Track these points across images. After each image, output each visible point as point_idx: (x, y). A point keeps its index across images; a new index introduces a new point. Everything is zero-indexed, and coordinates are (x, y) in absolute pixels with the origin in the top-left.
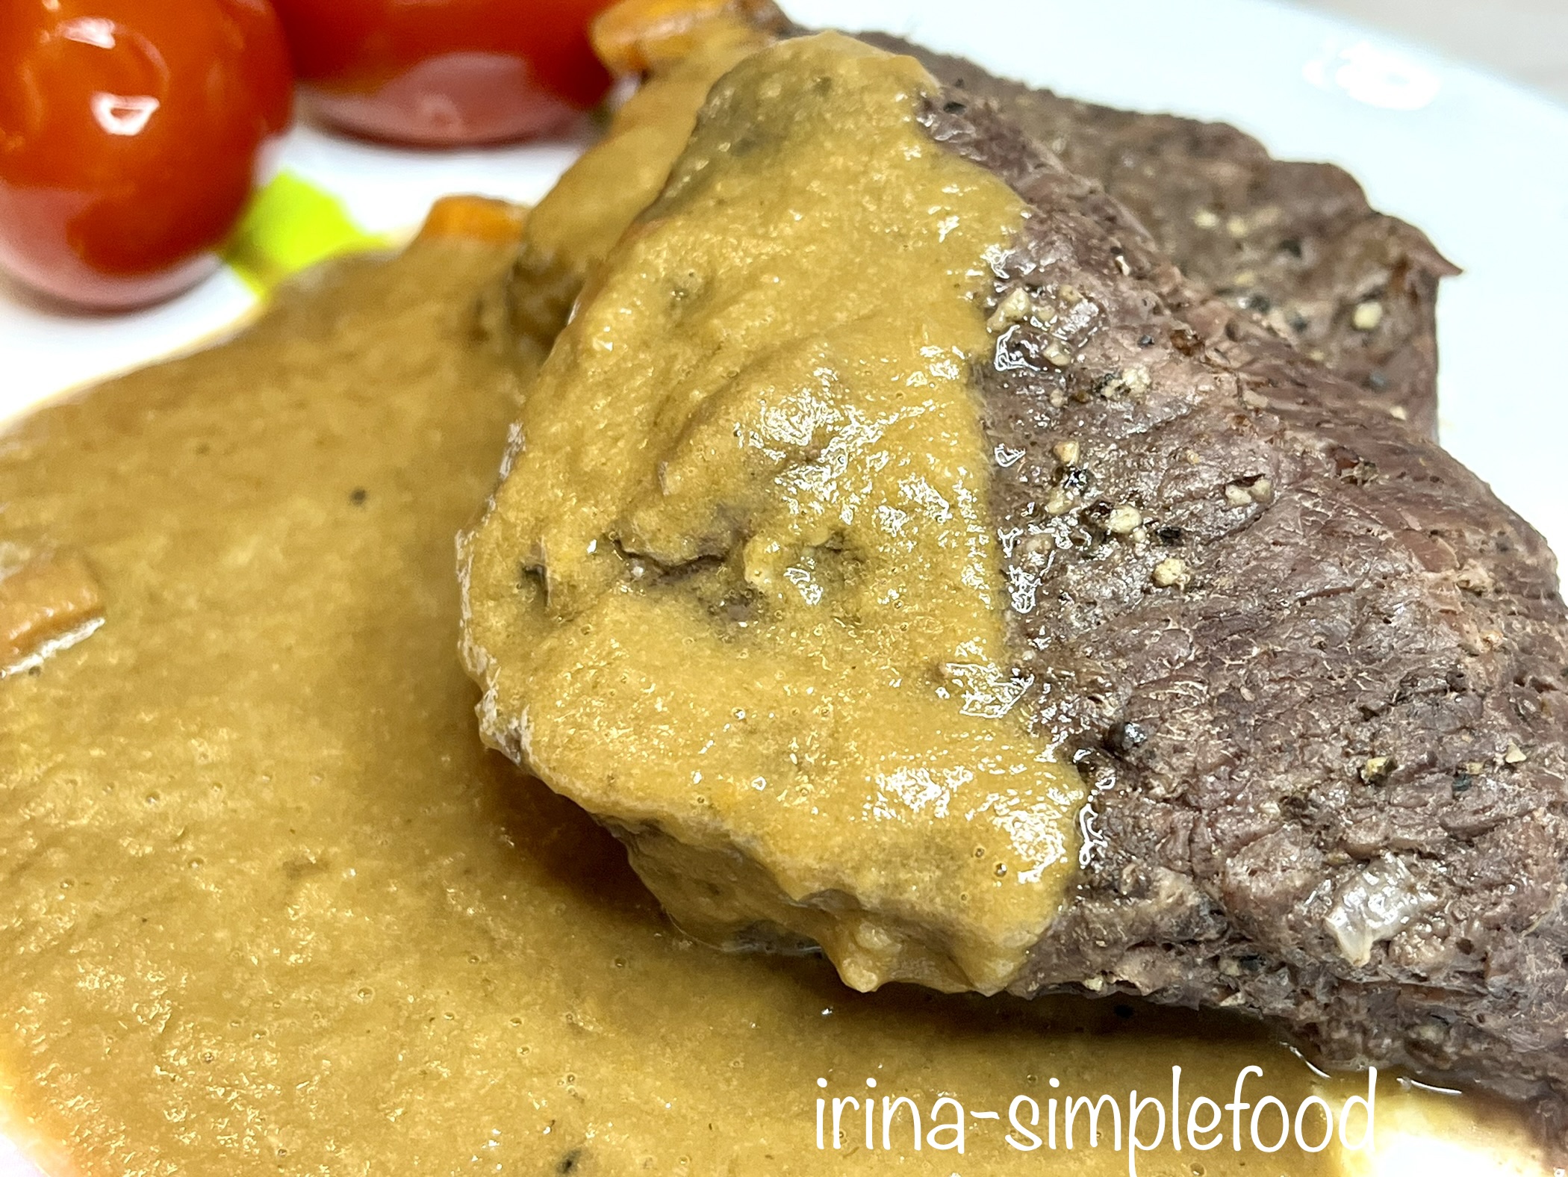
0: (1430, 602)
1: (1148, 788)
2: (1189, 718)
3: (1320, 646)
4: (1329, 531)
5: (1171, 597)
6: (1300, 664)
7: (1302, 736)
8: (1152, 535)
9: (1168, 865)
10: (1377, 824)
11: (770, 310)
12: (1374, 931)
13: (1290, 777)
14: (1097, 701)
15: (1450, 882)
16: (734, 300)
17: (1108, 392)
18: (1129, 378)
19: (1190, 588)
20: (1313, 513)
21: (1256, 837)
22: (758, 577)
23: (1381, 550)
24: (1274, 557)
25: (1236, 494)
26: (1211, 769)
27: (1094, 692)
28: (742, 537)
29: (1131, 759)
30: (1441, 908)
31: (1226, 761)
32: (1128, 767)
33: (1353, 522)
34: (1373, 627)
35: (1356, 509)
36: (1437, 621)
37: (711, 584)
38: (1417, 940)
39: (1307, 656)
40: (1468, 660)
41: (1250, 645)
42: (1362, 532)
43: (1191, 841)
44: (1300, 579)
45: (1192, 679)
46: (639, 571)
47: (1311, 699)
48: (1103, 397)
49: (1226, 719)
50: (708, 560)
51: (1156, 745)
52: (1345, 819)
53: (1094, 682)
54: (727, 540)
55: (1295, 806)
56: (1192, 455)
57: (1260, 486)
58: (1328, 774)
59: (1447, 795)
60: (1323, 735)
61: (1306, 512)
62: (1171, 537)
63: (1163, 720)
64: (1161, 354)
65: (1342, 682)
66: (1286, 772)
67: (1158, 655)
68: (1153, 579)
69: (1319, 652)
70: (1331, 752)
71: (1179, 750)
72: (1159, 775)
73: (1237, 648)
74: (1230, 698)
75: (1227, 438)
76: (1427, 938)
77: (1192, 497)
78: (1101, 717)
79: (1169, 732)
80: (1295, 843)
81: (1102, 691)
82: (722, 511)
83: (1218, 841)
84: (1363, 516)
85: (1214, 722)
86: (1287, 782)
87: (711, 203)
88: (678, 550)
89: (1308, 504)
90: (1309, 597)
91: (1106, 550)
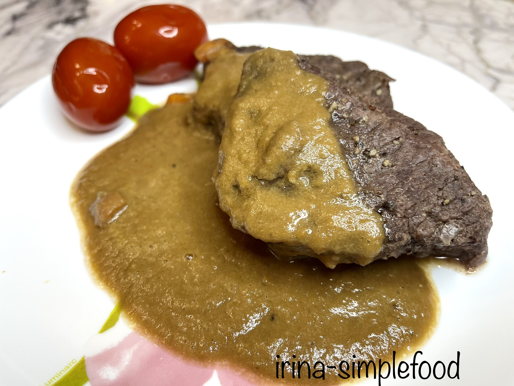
0: (444, 160)
1: (396, 216)
2: (402, 198)
3: (425, 175)
4: (418, 148)
5: (388, 169)
6: (421, 180)
7: (428, 197)
8: (380, 155)
9: (405, 232)
10: (447, 214)
11: (277, 115)
12: (451, 238)
13: (427, 207)
14: (380, 197)
15: (464, 224)
16: (267, 114)
17: (360, 122)
18: (364, 119)
19: (392, 166)
20: (413, 144)
21: (422, 222)
22: (292, 180)
23: (430, 150)
24: (408, 155)
25: (396, 142)
26: (410, 209)
27: (378, 195)
28: (287, 171)
29: (391, 209)
30: (464, 230)
31: (413, 206)
32: (390, 211)
33: (422, 145)
34: (434, 168)
35: (422, 141)
36: (447, 164)
37: (282, 183)
38: (459, 238)
39: (422, 178)
40: (456, 172)
41: (409, 177)
42: (425, 146)
43: (409, 226)
44: (415, 160)
45: (399, 188)
46: (263, 183)
47: (426, 188)
48: (359, 124)
49: (410, 196)
50: (280, 178)
51: (396, 205)
52: (441, 215)
53: (378, 193)
54: (283, 173)
55: (429, 214)
56: (384, 135)
57: (401, 139)
58: (435, 205)
59: (461, 205)
60: (432, 196)
61: (411, 144)
62: (384, 155)
63: (396, 199)
64: (369, 111)
65: (431, 182)
66: (426, 206)
67: (390, 183)
68: (383, 165)
69: (425, 177)
70: (434, 199)
71: (402, 205)
72: (398, 212)
73: (407, 179)
74: (408, 191)
75: (390, 129)
76: (461, 237)
77: (386, 144)
78: (382, 200)
79: (398, 202)
80: (430, 222)
81: (381, 194)
82: (281, 166)
83: (415, 225)
84: (424, 143)
85: (408, 197)
86: (426, 208)
87: (254, 91)
88: (273, 177)
89: (411, 142)
90: (418, 164)
91: (371, 161)
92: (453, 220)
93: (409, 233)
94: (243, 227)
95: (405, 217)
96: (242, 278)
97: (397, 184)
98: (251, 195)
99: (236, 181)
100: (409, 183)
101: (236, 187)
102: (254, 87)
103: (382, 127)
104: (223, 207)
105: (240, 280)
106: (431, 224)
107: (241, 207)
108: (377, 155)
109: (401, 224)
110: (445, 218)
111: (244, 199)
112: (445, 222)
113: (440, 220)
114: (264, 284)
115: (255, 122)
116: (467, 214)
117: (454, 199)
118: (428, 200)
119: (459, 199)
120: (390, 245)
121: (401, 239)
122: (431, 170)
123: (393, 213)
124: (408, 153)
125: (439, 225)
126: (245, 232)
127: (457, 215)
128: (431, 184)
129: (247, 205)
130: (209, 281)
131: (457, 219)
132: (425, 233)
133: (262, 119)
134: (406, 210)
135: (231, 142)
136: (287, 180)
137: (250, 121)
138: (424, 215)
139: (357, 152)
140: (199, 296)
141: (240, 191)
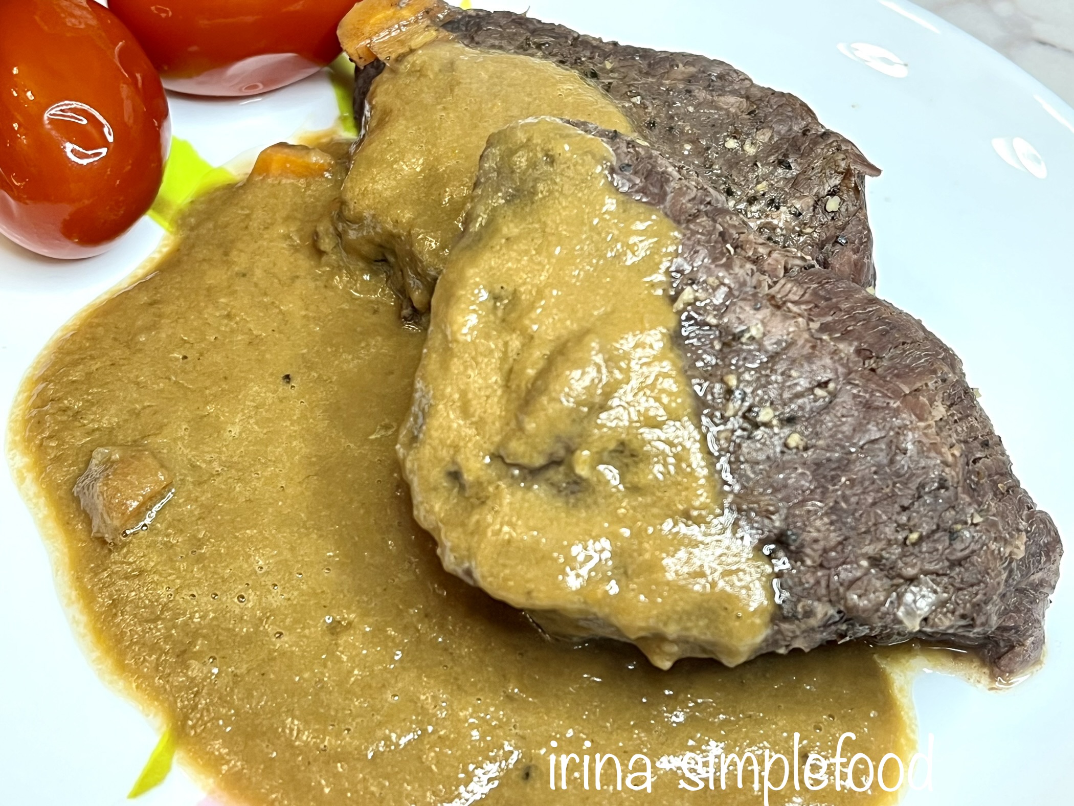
2: (818, 523)
3: (875, 473)
4: (868, 406)
5: (796, 454)
6: (867, 483)
7: (875, 525)
8: (781, 420)
9: (819, 600)
10: (916, 564)
12: (920, 616)
13: (872, 547)
14: (770, 519)
15: (952, 585)
16: (532, 307)
17: (744, 340)
18: (754, 332)
19: (806, 449)
20: (860, 396)
21: (859, 579)
22: (582, 470)
23: (896, 412)
24: (844, 423)
25: (819, 392)
26: (833, 549)
27: (768, 514)
28: (570, 451)
30: (950, 599)
31: (840, 543)
33: (879, 401)
34: (898, 458)
35: (880, 392)
37: (558, 475)
38: (940, 616)
39: (869, 479)
40: (947, 470)
41: (840, 477)
42: (885, 405)
43: (828, 586)
44: (859, 435)
45: (816, 500)
46: (517, 472)
47: (874, 504)
48: (742, 344)
50: (554, 463)
51: (804, 540)
52: (900, 564)
53: (767, 511)
54: (562, 453)
55: (875, 561)
56: (794, 373)
57: (831, 386)
58: (889, 543)
59: (947, 543)
60: (884, 522)
61: (855, 396)
63: (805, 525)
64: (766, 312)
65: (888, 490)
66: (869, 544)
67: (797, 489)
68: (786, 445)
69: (875, 477)
70: (889, 531)
71: (816, 541)
72: (808, 556)
73: (834, 479)
74: (834, 509)
75: (809, 358)
76: (945, 614)
77: (798, 395)
78: (774, 527)
79: (809, 532)
80: (877, 579)
81: (773, 513)
82: (558, 439)
83: (841, 584)
84: (885, 395)
85: (832, 523)
86: (870, 549)
88: (539, 461)
89: (855, 391)
90: (864, 444)
91: (758, 434)
92: (928, 578)
93: (830, 601)
94: (469, 572)
95: (821, 566)
96: (459, 682)
97: (812, 491)
98: (488, 498)
99: (454, 462)
100: (837, 490)
101: (455, 476)
102: (505, 230)
103: (793, 352)
104: (422, 518)
105: (455, 688)
106: (878, 584)
107: (463, 525)
108: (775, 422)
109: (812, 581)
110: (910, 572)
111: (473, 507)
112: (912, 580)
113: (900, 576)
114: (510, 698)
115: (503, 320)
116: (960, 565)
117: (934, 532)
118: (876, 530)
119: (945, 530)
120: (785, 626)
121: (809, 613)
122: (892, 462)
123: (796, 556)
124: (844, 419)
125: (898, 586)
126: (471, 582)
127: (937, 567)
128: (887, 494)
129: (478, 522)
130: (384, 686)
131: (938, 575)
132: (863, 603)
133: (520, 317)
134: (825, 551)
135: (445, 366)
136: (571, 469)
137: (492, 318)
138: (864, 563)
139: (730, 413)
140: (359, 720)
141: (462, 487)
